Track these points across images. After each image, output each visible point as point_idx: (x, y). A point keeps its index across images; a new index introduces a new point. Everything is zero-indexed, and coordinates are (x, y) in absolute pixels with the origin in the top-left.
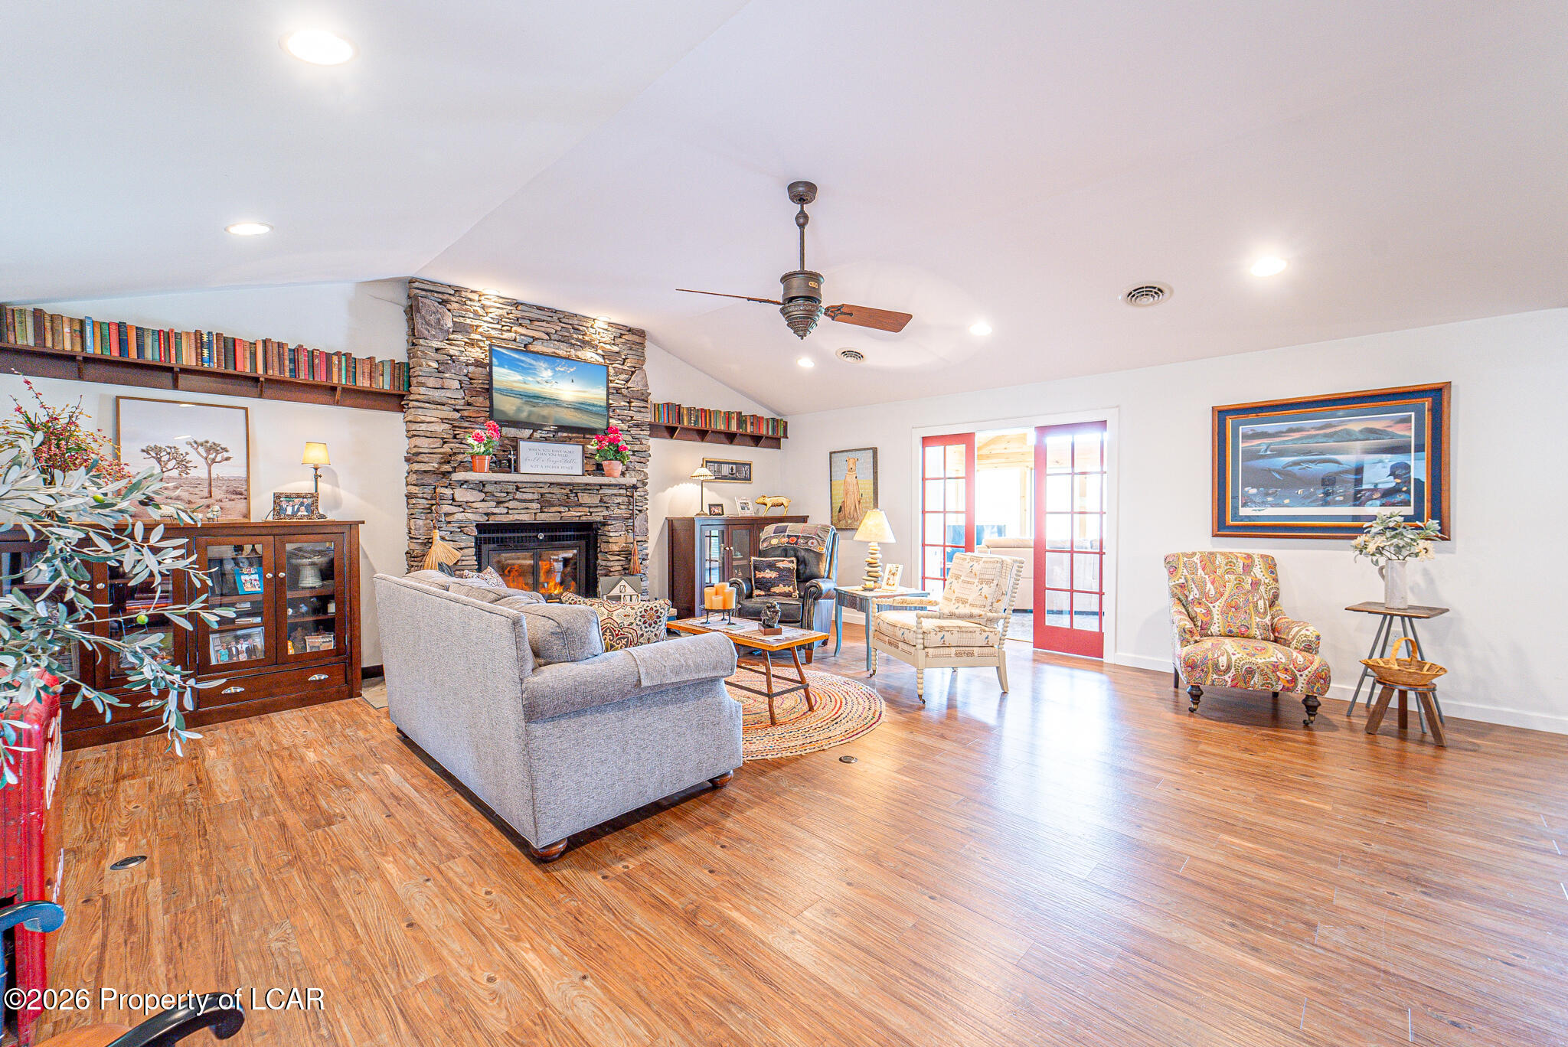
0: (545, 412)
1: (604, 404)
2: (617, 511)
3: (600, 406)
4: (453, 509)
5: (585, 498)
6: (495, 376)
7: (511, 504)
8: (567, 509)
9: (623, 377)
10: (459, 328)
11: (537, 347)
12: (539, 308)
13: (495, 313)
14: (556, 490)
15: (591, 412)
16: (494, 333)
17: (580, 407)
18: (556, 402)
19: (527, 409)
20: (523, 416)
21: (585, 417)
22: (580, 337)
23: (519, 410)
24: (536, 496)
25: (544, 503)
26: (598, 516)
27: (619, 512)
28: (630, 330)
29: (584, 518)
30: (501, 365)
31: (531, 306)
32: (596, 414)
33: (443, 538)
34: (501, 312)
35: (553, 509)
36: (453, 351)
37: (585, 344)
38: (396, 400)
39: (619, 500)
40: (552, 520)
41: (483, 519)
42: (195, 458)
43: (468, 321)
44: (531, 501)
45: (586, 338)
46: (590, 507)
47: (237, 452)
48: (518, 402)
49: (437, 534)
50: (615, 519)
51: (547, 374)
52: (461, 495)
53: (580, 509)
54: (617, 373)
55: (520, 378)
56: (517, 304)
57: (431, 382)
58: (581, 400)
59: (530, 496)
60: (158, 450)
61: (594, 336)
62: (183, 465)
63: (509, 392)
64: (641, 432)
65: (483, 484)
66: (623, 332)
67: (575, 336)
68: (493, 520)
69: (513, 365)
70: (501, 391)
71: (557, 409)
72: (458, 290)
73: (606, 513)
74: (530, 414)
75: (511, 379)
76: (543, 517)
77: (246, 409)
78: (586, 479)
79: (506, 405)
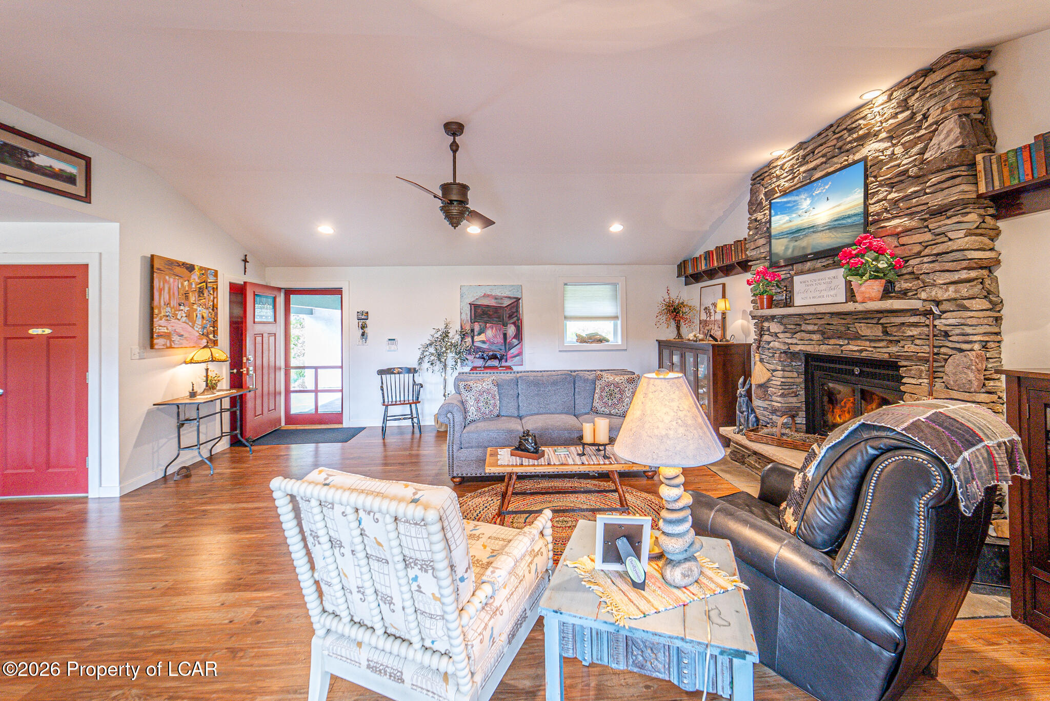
0: (803, 243)
1: (860, 209)
2: (910, 348)
3: (855, 215)
4: (769, 338)
5: (864, 329)
6: (772, 225)
7: (798, 335)
8: (846, 342)
9: (915, 150)
10: (769, 195)
11: (814, 177)
12: (819, 134)
13: (788, 166)
14: (835, 321)
16: (788, 184)
17: (836, 225)
18: (813, 229)
19: (792, 244)
21: (840, 235)
22: (855, 136)
23: (787, 248)
24: (816, 328)
26: (882, 352)
27: (913, 348)
28: (926, 72)
29: (864, 354)
30: (776, 214)
31: (812, 138)
34: (791, 162)
35: (832, 341)
36: (760, 217)
37: (862, 140)
39: (915, 332)
40: (832, 353)
41: (784, 348)
42: (712, 311)
43: (773, 186)
44: (813, 332)
45: (861, 132)
46: (871, 341)
49: (757, 357)
50: (907, 358)
51: (807, 204)
53: (859, 342)
54: (907, 148)
55: (787, 218)
56: (801, 146)
58: (836, 216)
59: (810, 328)
60: (706, 308)
61: (873, 122)
64: (948, 222)
65: (783, 317)
66: (916, 84)
67: (849, 139)
69: (784, 210)
71: (815, 236)
72: (769, 164)
73: (894, 349)
74: (794, 249)
75: (781, 222)
77: (724, 285)
78: (851, 307)
79: (780, 247)
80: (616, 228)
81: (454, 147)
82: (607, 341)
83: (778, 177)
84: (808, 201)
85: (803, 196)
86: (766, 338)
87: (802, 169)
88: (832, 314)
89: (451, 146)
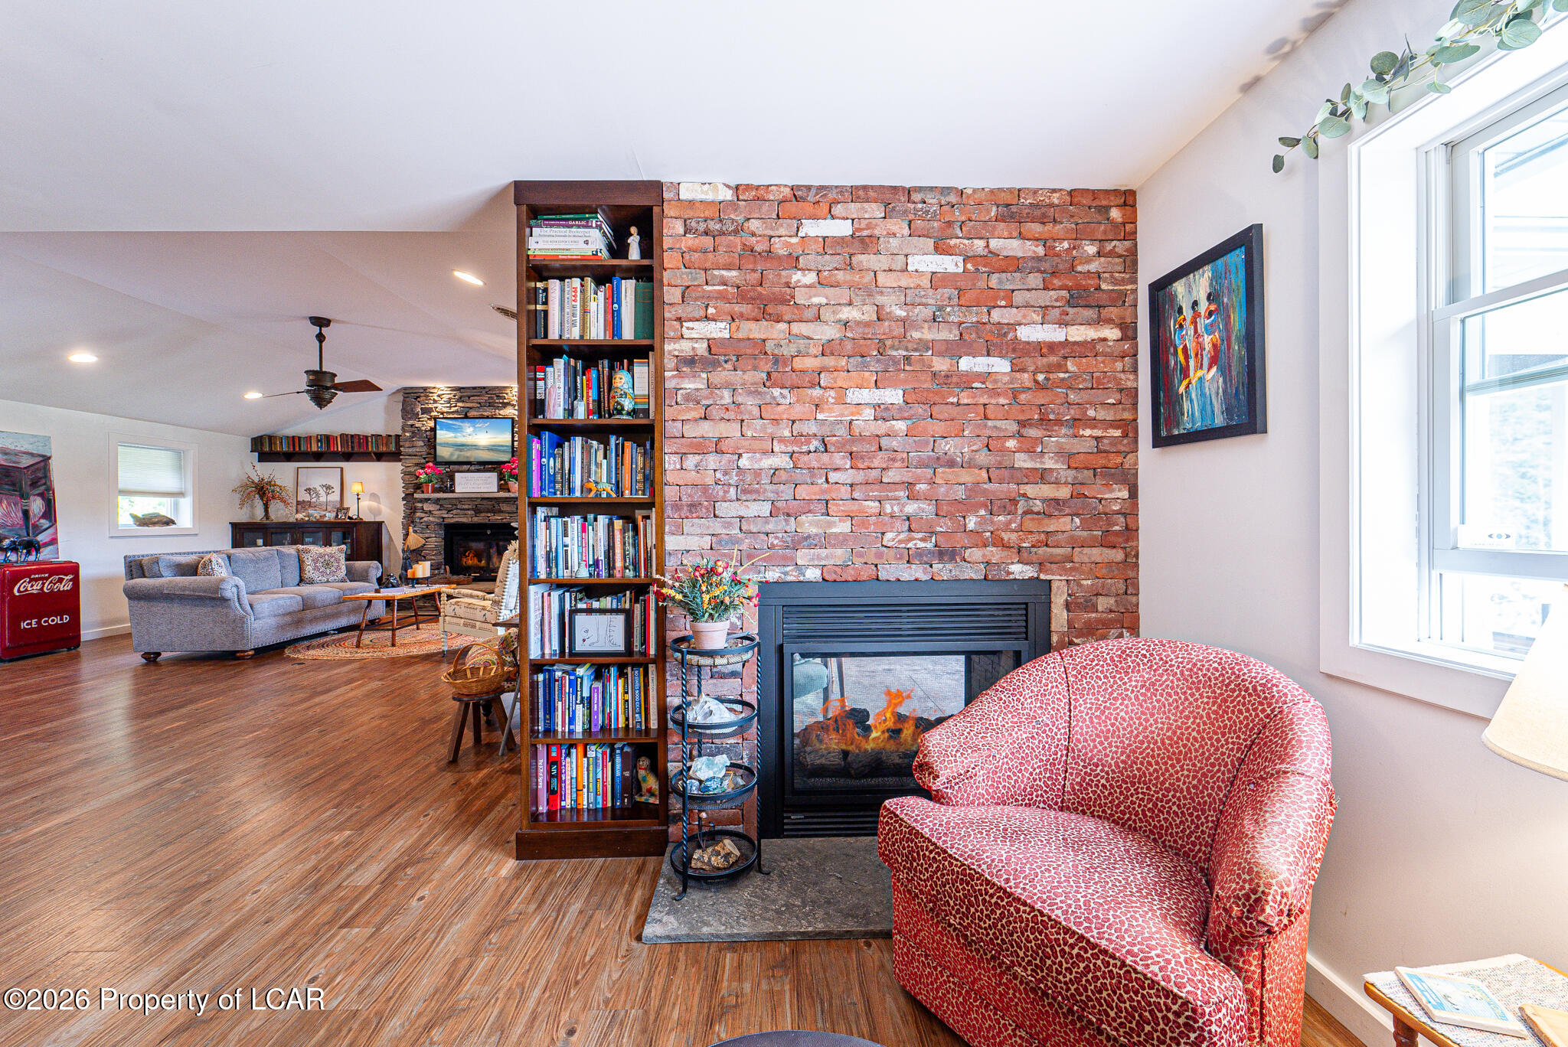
0: (468, 454)
1: (509, 444)
3: (506, 446)
4: (423, 515)
6: (438, 436)
7: (455, 512)
8: (494, 515)
10: (426, 411)
11: (471, 414)
12: (474, 388)
13: (446, 397)
14: (485, 502)
15: (500, 451)
16: (445, 410)
17: (492, 448)
18: (475, 447)
19: (457, 453)
20: (454, 458)
21: (496, 455)
22: (501, 401)
23: (452, 454)
24: (470, 507)
25: (477, 511)
30: (441, 429)
31: (468, 388)
32: (504, 451)
33: (415, 532)
34: (449, 396)
36: (418, 424)
37: (506, 405)
38: (395, 456)
41: (440, 521)
42: (322, 492)
43: (430, 406)
44: (467, 510)
45: (505, 401)
47: (337, 490)
48: (451, 450)
49: (411, 529)
51: (470, 430)
52: (427, 507)
55: (452, 435)
56: (459, 389)
57: (407, 444)
58: (492, 443)
59: (466, 507)
60: (309, 489)
62: (318, 495)
63: (446, 445)
65: (439, 499)
67: (497, 401)
68: (447, 521)
69: (449, 428)
70: (441, 444)
71: (476, 451)
72: (425, 389)
74: (459, 456)
75: (447, 436)
76: (476, 520)
77: (342, 469)
78: (502, 494)
79: (443, 453)
80: (253, 395)
81: (321, 338)
82: (173, 522)
83: (435, 401)
84: (472, 429)
85: (467, 425)
86: (418, 514)
87: (460, 404)
88: (483, 499)
89: (317, 336)
